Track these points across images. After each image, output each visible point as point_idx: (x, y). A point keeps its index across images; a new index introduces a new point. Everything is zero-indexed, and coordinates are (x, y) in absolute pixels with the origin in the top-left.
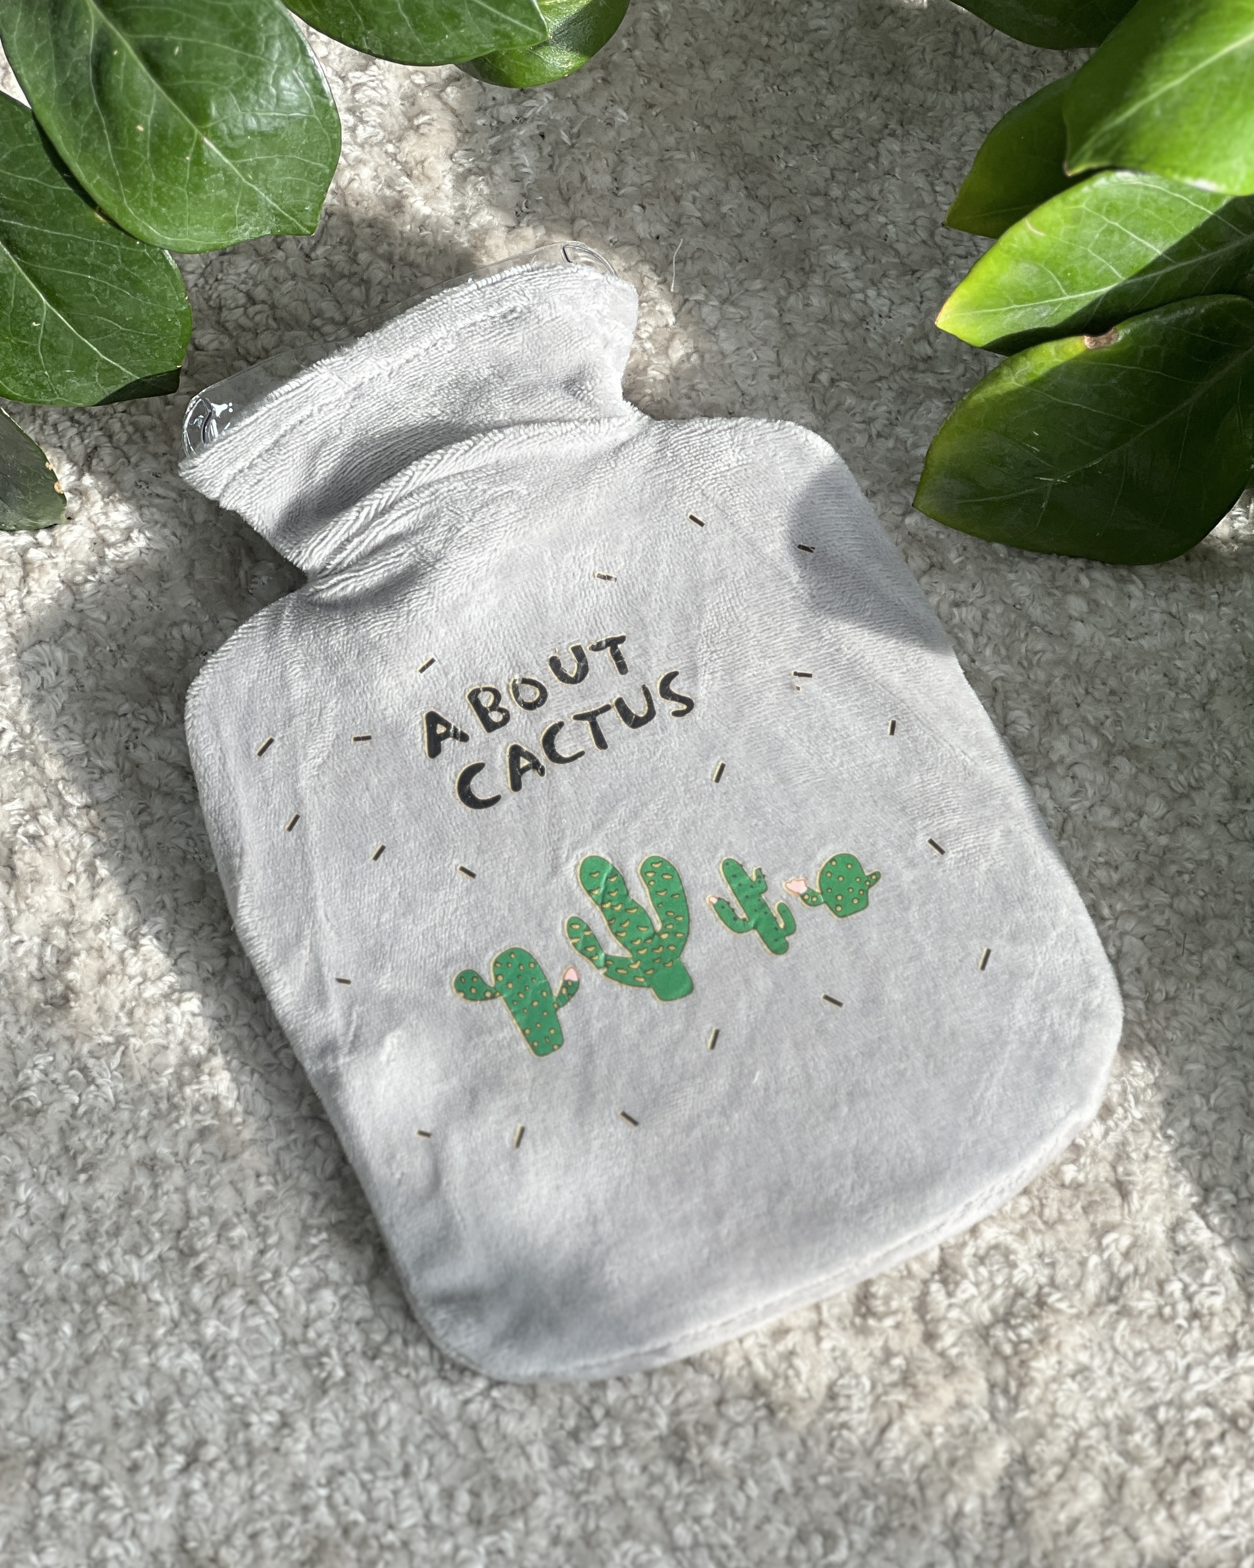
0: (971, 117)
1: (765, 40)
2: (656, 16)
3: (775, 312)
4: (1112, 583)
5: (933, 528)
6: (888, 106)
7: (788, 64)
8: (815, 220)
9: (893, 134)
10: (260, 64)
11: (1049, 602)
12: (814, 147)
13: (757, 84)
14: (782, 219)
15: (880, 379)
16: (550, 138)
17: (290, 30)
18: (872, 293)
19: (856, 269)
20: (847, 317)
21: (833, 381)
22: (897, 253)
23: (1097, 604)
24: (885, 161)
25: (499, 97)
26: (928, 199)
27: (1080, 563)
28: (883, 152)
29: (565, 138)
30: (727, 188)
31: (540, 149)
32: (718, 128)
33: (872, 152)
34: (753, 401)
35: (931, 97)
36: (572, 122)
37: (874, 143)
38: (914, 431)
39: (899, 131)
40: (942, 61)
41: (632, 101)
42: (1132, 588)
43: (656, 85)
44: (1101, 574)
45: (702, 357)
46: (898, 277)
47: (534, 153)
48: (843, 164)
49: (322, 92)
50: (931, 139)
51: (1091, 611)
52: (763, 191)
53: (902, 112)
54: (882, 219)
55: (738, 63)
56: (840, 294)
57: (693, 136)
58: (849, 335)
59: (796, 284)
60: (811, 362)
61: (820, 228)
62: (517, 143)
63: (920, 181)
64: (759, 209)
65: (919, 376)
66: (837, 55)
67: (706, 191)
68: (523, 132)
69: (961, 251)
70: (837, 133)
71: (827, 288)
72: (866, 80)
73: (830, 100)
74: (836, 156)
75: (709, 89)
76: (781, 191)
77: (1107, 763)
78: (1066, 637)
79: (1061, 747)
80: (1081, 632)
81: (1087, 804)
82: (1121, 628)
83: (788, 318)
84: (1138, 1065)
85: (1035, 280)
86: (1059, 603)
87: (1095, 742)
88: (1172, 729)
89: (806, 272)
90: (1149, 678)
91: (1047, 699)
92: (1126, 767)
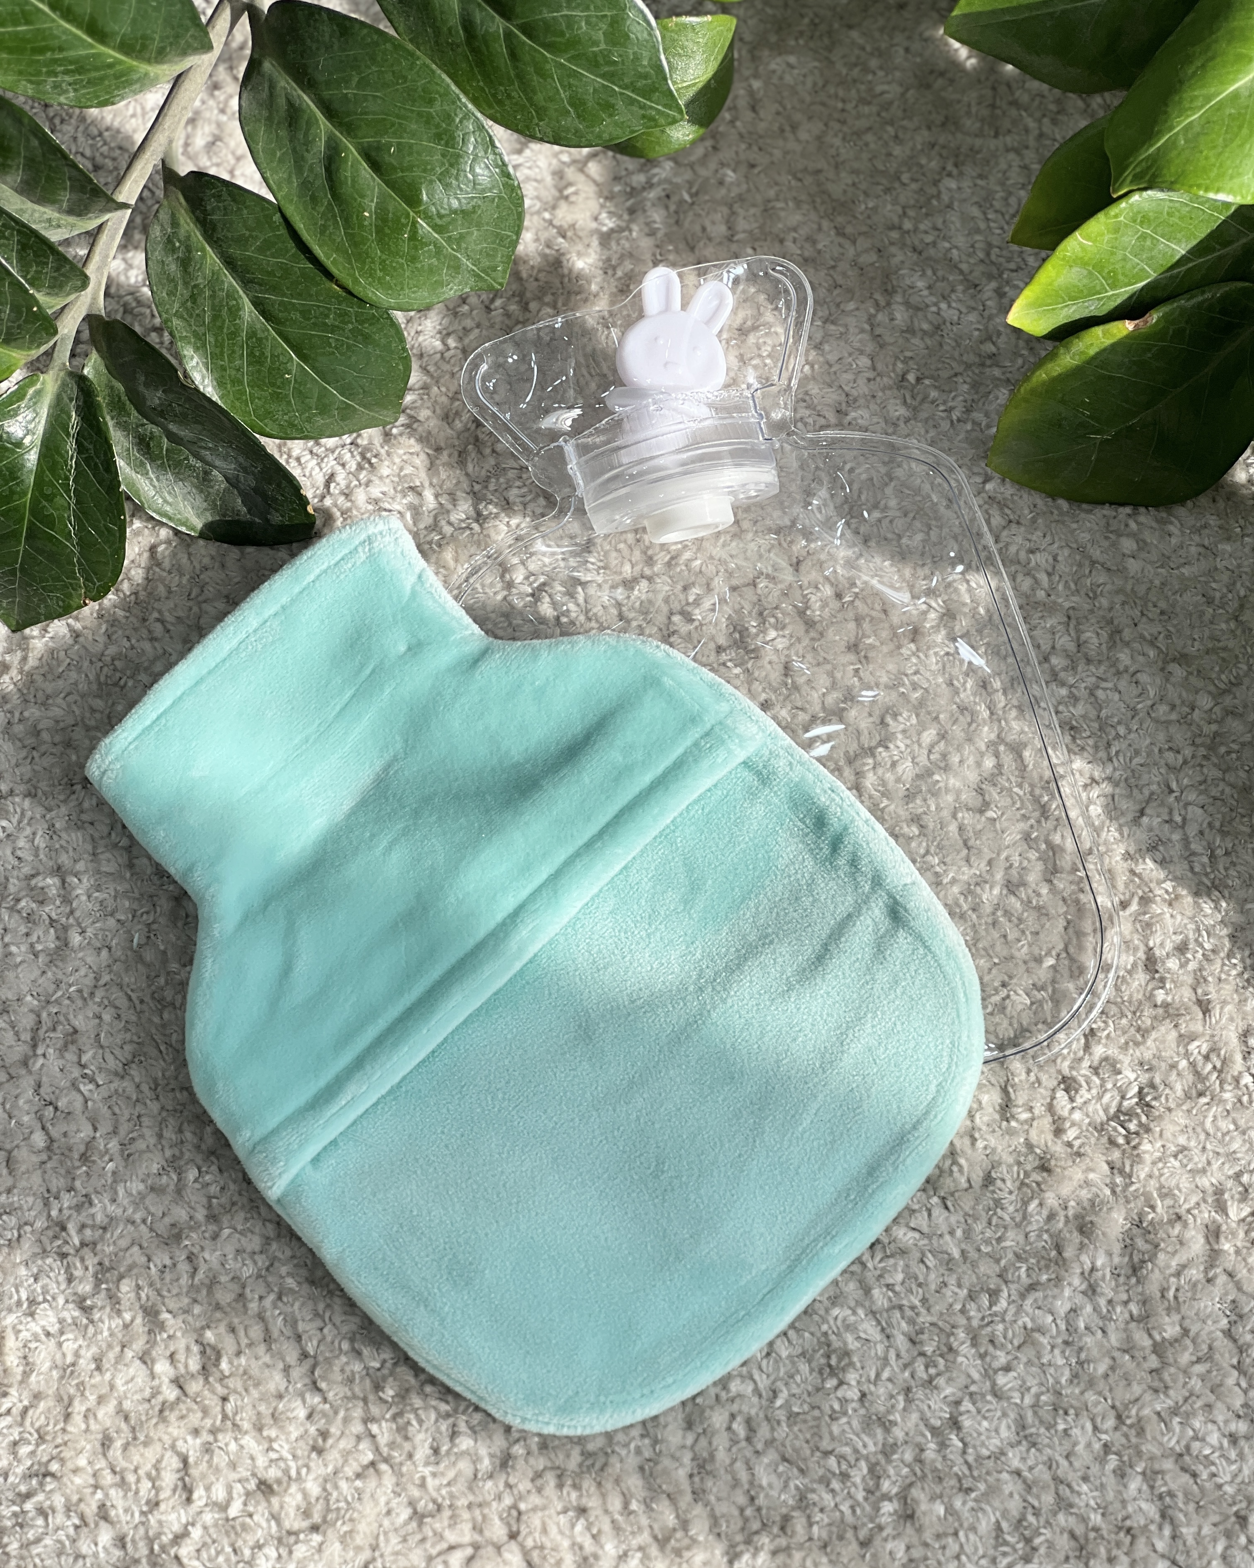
0: (1012, 156)
1: (840, 105)
2: (751, 93)
3: (867, 327)
4: (1154, 525)
5: (1008, 490)
6: (945, 153)
7: (862, 123)
8: (893, 250)
9: (950, 175)
10: (459, 156)
11: (1106, 544)
12: (887, 190)
13: (837, 142)
14: (866, 251)
15: (956, 375)
16: (675, 198)
17: (481, 128)
18: (943, 306)
19: (929, 287)
20: (925, 326)
21: (918, 380)
22: (961, 272)
23: (1144, 541)
24: (945, 198)
25: (631, 167)
26: (982, 225)
27: (1128, 510)
28: (943, 190)
29: (687, 197)
30: (820, 229)
31: (667, 207)
32: (809, 180)
33: (933, 191)
34: (855, 400)
35: (978, 142)
36: (690, 183)
37: (936, 183)
38: (987, 415)
39: (955, 172)
40: (985, 112)
41: (738, 163)
42: (1171, 528)
43: (755, 148)
44: (1146, 517)
45: (812, 367)
46: (964, 292)
47: (663, 212)
48: (912, 202)
49: (508, 176)
50: (981, 176)
51: (1140, 549)
52: (849, 230)
53: (957, 156)
54: (947, 245)
55: (821, 125)
56: (918, 309)
57: (790, 188)
58: (928, 341)
59: (883, 303)
60: (900, 365)
61: (898, 256)
62: (649, 204)
63: (975, 212)
64: (847, 244)
65: (988, 370)
66: (900, 113)
67: (804, 231)
68: (652, 195)
69: (1012, 266)
70: (905, 178)
71: (907, 304)
72: (925, 133)
73: (897, 151)
74: (906, 196)
75: (798, 148)
76: (864, 229)
77: (1162, 669)
78: (1121, 571)
79: (1124, 657)
80: (1133, 566)
81: (1149, 703)
82: (1165, 560)
83: (878, 331)
84: (1207, 907)
85: (1085, 281)
86: (1114, 545)
87: (1152, 653)
88: (1213, 638)
89: (889, 292)
90: (1191, 598)
91: (1111, 622)
92: (1178, 672)
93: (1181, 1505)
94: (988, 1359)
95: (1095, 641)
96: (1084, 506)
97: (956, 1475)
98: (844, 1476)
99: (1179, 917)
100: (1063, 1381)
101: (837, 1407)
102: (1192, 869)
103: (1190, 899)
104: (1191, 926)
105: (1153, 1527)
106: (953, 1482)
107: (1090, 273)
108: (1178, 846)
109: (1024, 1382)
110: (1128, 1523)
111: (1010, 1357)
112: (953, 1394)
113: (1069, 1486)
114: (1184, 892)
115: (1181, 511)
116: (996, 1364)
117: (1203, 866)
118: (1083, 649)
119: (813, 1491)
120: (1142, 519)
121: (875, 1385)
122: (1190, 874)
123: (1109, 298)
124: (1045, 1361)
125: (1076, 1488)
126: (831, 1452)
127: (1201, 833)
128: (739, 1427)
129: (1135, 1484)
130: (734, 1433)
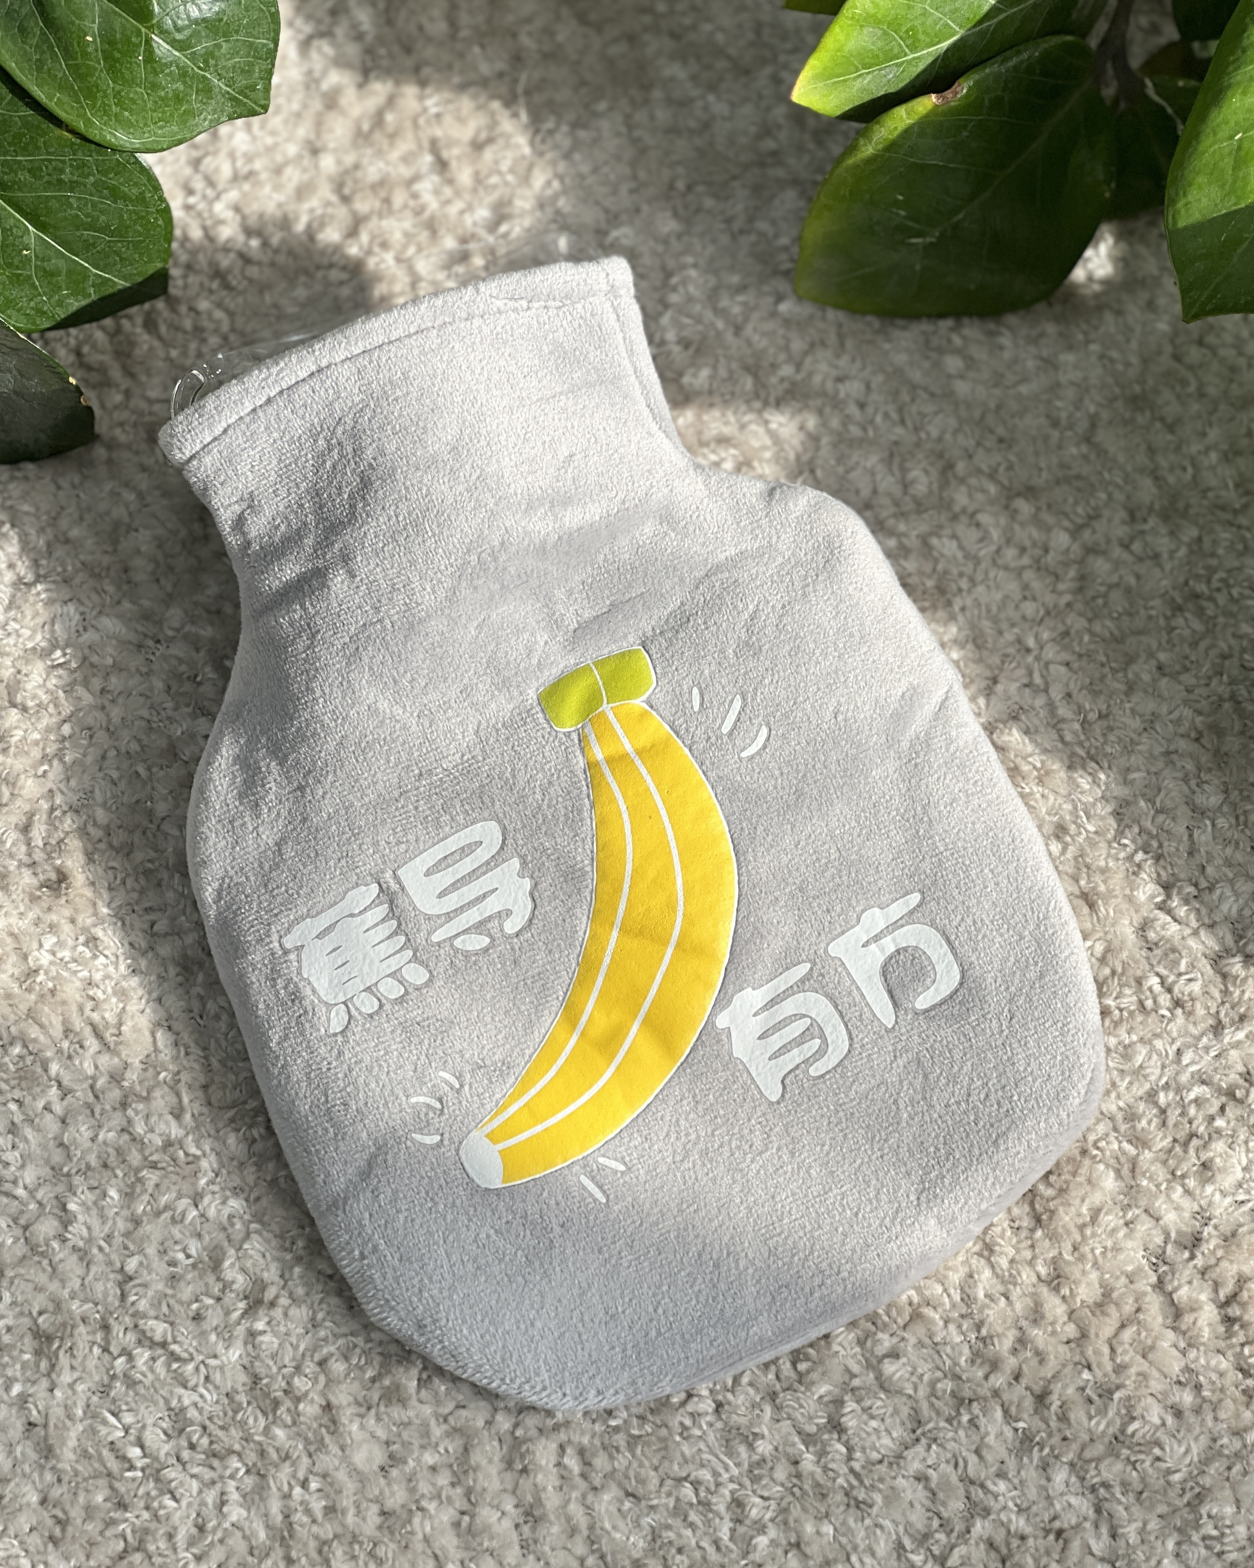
3: (623, 129)
4: (981, 337)
5: (806, 310)
8: (647, 37)
11: (927, 364)
14: (615, 40)
15: (732, 178)
18: (711, 98)
19: (693, 78)
20: (692, 124)
21: (689, 187)
22: (729, 58)
23: (972, 359)
27: (949, 323)
30: (558, 18)
38: (773, 222)
42: (1002, 340)
44: (972, 330)
45: (562, 180)
46: (734, 80)
47: (370, 11)
51: (968, 367)
52: (593, 16)
54: (709, 27)
56: (682, 105)
58: (696, 141)
59: (639, 100)
60: (666, 172)
61: (653, 44)
64: (592, 33)
65: (769, 171)
67: (539, 23)
69: (788, 46)
71: (668, 100)
76: (611, 14)
77: (1007, 507)
78: (949, 395)
79: (961, 498)
80: (962, 388)
81: (993, 548)
82: (998, 379)
83: (637, 133)
84: (1084, 782)
85: (880, 44)
86: (937, 365)
87: (993, 489)
88: (1063, 466)
89: (647, 87)
90: (1032, 422)
91: (940, 455)
92: (1024, 507)
93: (1119, 1495)
94: (869, 1344)
95: (924, 479)
96: (900, 322)
97: (842, 1487)
98: (705, 1505)
99: (1052, 797)
100: (962, 1361)
101: (688, 1422)
102: (1062, 739)
103: (1063, 774)
104: (1068, 807)
105: (1087, 1525)
106: (840, 1497)
107: (885, 33)
108: (1042, 713)
109: (915, 1369)
110: (1057, 1524)
111: (895, 1340)
112: (829, 1393)
113: (982, 1486)
114: (1056, 767)
115: (1012, 319)
116: (880, 1350)
117: (1075, 733)
118: (912, 491)
119: (668, 1527)
120: (966, 331)
121: (733, 1392)
122: (1060, 745)
123: (909, 62)
124: (938, 1339)
125: (991, 1487)
126: (686, 1479)
127: (1069, 695)
128: (572, 1462)
129: (1060, 1476)
130: (565, 1467)
